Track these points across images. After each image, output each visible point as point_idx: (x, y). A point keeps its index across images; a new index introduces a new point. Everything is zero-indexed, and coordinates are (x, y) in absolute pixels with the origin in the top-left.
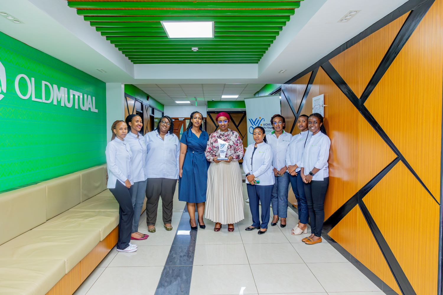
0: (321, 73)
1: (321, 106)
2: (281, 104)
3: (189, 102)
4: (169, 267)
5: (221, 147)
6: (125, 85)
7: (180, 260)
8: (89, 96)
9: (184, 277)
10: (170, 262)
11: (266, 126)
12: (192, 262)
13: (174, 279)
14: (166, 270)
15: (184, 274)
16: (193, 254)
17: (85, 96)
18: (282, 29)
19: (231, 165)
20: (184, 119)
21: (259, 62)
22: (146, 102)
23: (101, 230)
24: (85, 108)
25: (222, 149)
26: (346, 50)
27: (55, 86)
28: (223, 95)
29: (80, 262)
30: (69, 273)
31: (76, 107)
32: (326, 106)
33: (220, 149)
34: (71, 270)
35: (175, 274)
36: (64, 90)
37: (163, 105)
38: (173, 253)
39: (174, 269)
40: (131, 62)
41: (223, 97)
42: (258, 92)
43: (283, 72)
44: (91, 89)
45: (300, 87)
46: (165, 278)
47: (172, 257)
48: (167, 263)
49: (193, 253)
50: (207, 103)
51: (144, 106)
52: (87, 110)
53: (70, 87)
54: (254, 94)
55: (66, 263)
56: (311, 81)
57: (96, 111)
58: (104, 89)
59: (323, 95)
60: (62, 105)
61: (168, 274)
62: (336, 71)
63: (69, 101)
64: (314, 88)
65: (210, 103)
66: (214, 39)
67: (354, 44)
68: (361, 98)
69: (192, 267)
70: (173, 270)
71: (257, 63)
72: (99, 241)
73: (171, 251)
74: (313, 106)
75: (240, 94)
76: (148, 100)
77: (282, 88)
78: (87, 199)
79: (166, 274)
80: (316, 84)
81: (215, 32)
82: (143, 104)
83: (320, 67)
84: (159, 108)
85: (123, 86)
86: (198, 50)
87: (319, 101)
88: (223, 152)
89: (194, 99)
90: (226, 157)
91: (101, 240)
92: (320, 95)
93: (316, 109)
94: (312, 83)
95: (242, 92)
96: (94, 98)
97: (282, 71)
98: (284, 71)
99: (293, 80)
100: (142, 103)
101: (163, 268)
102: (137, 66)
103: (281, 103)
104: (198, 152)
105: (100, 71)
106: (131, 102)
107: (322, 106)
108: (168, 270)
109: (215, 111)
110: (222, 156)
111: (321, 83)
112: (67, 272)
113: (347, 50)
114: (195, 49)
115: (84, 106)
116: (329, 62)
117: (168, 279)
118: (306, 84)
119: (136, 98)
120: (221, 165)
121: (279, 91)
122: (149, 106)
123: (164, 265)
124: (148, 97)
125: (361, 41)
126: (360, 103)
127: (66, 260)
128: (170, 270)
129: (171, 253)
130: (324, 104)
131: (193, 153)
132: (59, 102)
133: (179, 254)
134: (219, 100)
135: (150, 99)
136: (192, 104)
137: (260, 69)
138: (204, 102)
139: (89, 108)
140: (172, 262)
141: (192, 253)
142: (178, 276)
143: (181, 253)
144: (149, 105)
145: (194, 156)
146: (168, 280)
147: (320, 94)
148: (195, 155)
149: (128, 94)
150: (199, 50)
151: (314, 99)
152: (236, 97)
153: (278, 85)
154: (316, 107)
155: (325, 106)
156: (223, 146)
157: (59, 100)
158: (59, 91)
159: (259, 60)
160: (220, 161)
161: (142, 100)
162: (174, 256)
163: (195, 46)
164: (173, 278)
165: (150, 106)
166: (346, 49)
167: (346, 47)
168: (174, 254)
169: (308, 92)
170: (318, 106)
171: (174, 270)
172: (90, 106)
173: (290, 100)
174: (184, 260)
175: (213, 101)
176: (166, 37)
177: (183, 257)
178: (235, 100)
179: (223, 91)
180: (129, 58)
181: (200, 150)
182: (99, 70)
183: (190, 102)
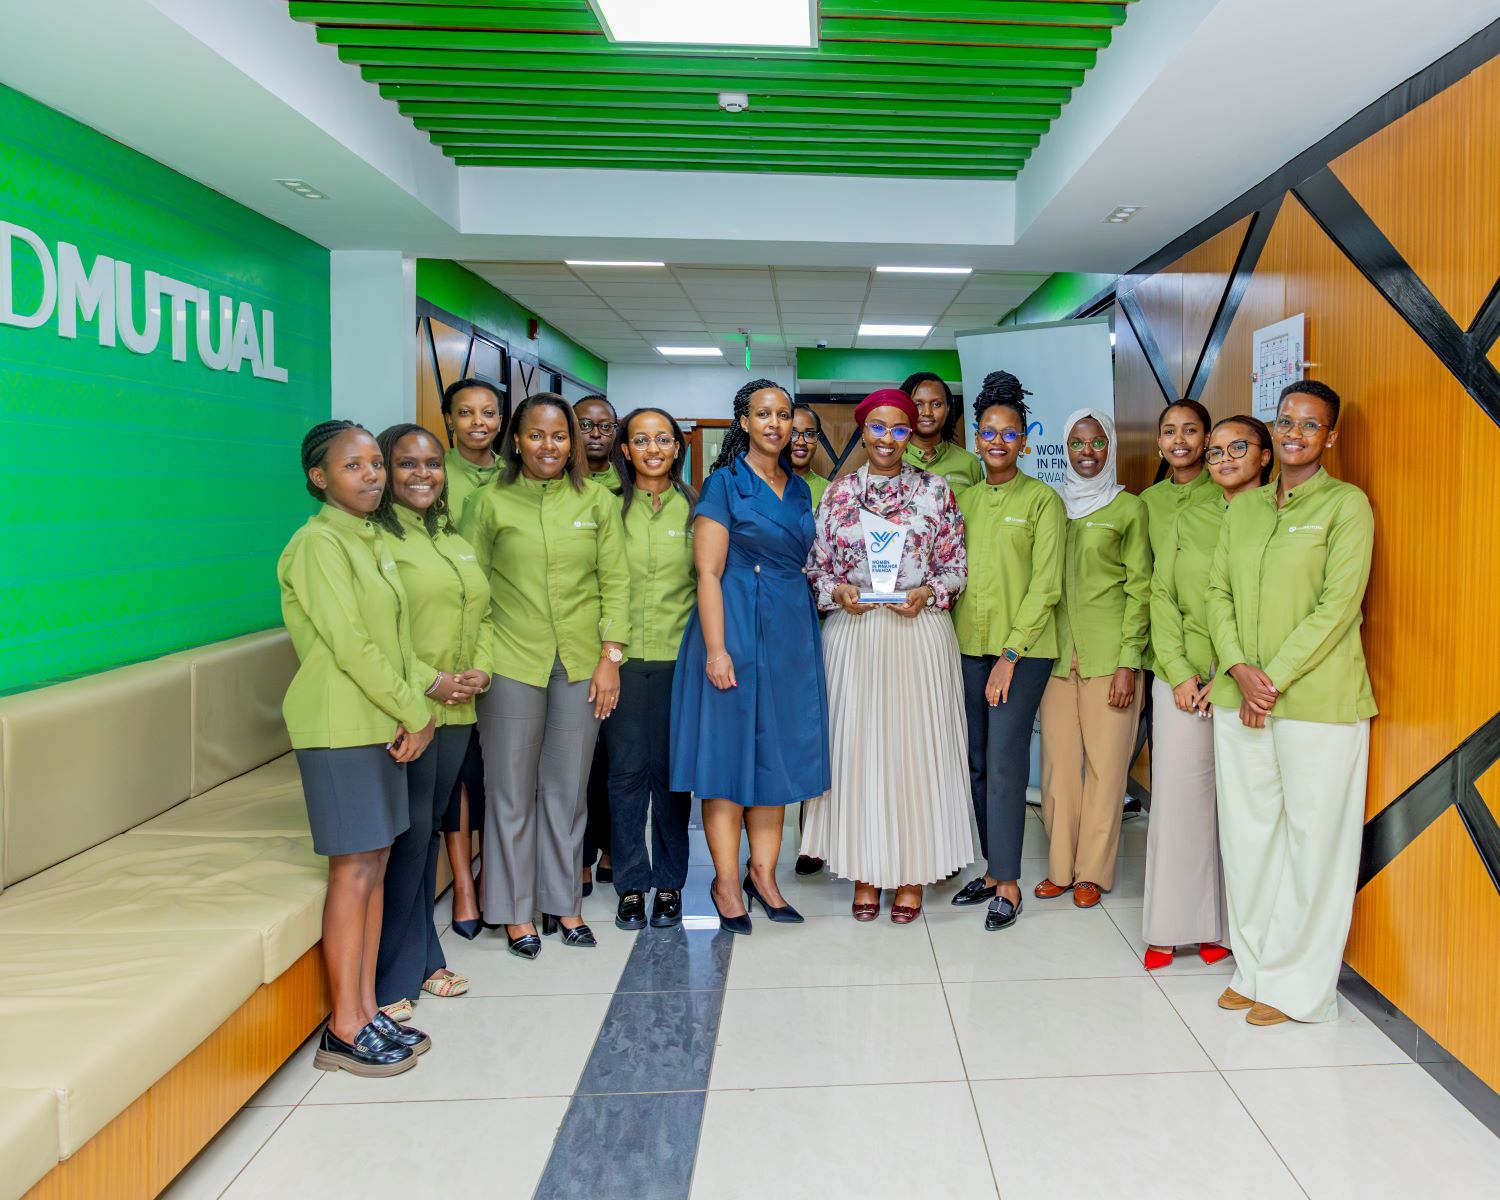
0: (1292, 220)
1: (1294, 366)
2: (1114, 362)
3: (716, 352)
4: (597, 1102)
5: (876, 548)
6: (420, 262)
7: (650, 1066)
8: (246, 309)
9: (665, 1151)
10: (603, 1075)
11: (1050, 458)
12: (705, 1075)
13: (615, 1158)
14: (578, 1117)
15: (663, 1134)
16: (709, 1034)
17: (226, 303)
18: (1125, 17)
19: (916, 629)
20: (694, 424)
21: (1020, 173)
22: (525, 349)
23: (265, 933)
24: (225, 359)
25: (881, 557)
26: (1406, 116)
27: (68, 251)
28: (864, 324)
29: (149, 1090)
30: (80, 1152)
31: (179, 352)
32: (1313, 365)
33: (872, 557)
34: (97, 1136)
35: (621, 1136)
36: (113, 273)
37: (601, 365)
38: (618, 1033)
39: (617, 1109)
40: (445, 153)
41: (867, 330)
42: (1015, 313)
43: (1125, 219)
44: (253, 273)
45: (1197, 287)
46: (571, 1155)
47: (614, 1049)
48: (589, 1079)
49: (712, 1028)
50: (793, 356)
51: (514, 362)
52: (235, 367)
53: (141, 257)
54: (999, 318)
55: (62, 1107)
56: (1245, 262)
57: (282, 375)
58: (321, 276)
59: (1300, 319)
60: (106, 338)
61: (587, 1135)
62: (1362, 210)
63: (139, 324)
64: (1257, 291)
65: (810, 358)
66: (819, 53)
67: (1445, 88)
68: (1472, 329)
69: (702, 1097)
70: (613, 1115)
71: (1013, 174)
72: (255, 984)
73: (608, 1023)
74: (1256, 368)
75: (938, 321)
76: (532, 336)
77: (1121, 293)
78: (226, 777)
79: (579, 1134)
80: (1272, 269)
81: (823, 19)
82: (510, 353)
83: (1289, 193)
84: (586, 374)
85: (409, 268)
86: (745, 105)
87: (1285, 343)
88: (883, 566)
89: (739, 339)
90: (897, 588)
91: (268, 980)
92: (1286, 317)
93: (1270, 382)
94: (1250, 270)
95: (948, 308)
96: (268, 316)
97: (1121, 210)
98: (1130, 213)
99: (1170, 256)
100: (503, 351)
101: (564, 1105)
102: (469, 178)
103: (1113, 356)
104: (777, 566)
105: (293, 189)
106: (453, 346)
107: (1298, 369)
108: (590, 1114)
109: (833, 391)
110: (883, 586)
111: (1296, 266)
112: (66, 1150)
113: (1412, 112)
114: (734, 100)
115: (216, 351)
116: (1328, 169)
117: (585, 1163)
118: (1222, 271)
119: (474, 328)
120: (876, 624)
121: (1105, 304)
122: (536, 363)
123: (572, 1092)
124: (533, 326)
125: (1477, 72)
126: (1470, 352)
127: (61, 1093)
128: (598, 1113)
129: (608, 1033)
130: (1307, 357)
131: (756, 574)
132: (88, 328)
133: (647, 1034)
134: (849, 347)
135: (540, 334)
136: (730, 362)
137: (1024, 201)
138: (783, 354)
139: (246, 361)
140: (608, 1077)
141: (709, 1030)
142: (634, 1144)
143: (656, 1029)
144: (537, 360)
145: (761, 584)
146: (584, 1166)
147: (1287, 315)
148: (766, 580)
149: (436, 308)
150: (754, 108)
151: (1259, 336)
152: (921, 330)
153: (1101, 276)
154: (1269, 370)
155: (1307, 365)
156: (882, 544)
157: (88, 317)
158: (88, 277)
159: (1020, 163)
160: (871, 608)
161: (504, 334)
162: (623, 1044)
163: (733, 82)
164: (612, 1153)
165: (543, 366)
166: (1408, 110)
167: (1409, 101)
168: (622, 1034)
169: (1235, 310)
170: (1279, 367)
171: (618, 1114)
172: (251, 350)
173: (1155, 345)
174: (665, 1065)
175: (819, 346)
176: (598, 33)
177: (666, 1047)
178: (917, 348)
179: (865, 302)
180: (436, 136)
181: (790, 561)
182: (287, 187)
183: (722, 349)
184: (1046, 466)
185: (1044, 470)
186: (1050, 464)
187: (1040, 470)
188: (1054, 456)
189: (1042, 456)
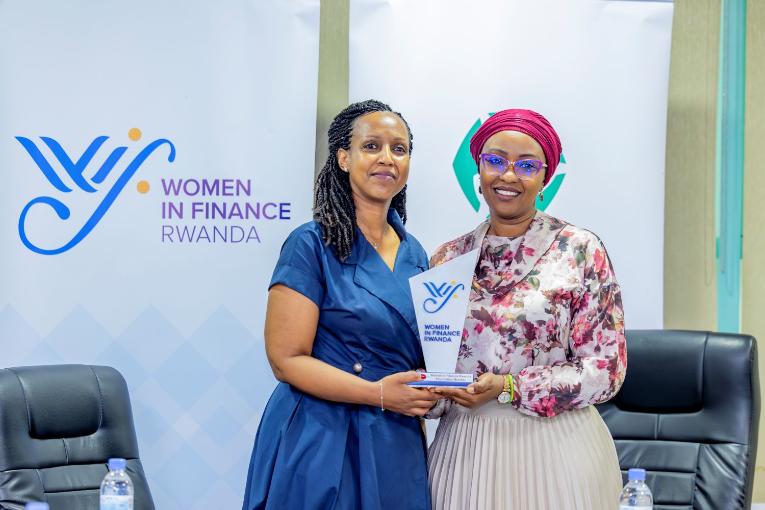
184: (180, 215)
185: (175, 220)
186: (187, 211)
187: (166, 221)
188: (199, 198)
189: (172, 198)
